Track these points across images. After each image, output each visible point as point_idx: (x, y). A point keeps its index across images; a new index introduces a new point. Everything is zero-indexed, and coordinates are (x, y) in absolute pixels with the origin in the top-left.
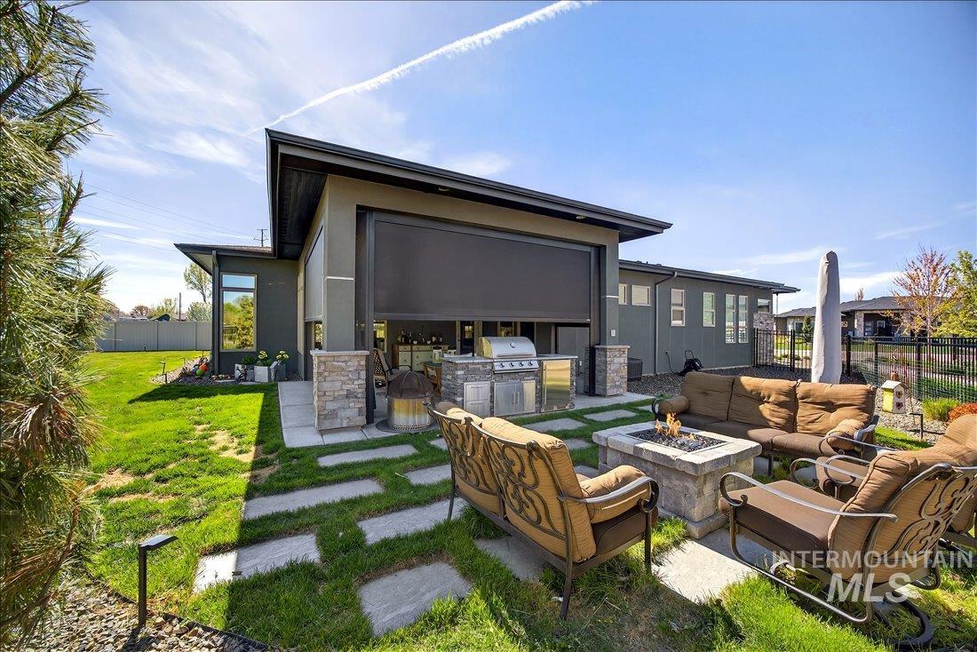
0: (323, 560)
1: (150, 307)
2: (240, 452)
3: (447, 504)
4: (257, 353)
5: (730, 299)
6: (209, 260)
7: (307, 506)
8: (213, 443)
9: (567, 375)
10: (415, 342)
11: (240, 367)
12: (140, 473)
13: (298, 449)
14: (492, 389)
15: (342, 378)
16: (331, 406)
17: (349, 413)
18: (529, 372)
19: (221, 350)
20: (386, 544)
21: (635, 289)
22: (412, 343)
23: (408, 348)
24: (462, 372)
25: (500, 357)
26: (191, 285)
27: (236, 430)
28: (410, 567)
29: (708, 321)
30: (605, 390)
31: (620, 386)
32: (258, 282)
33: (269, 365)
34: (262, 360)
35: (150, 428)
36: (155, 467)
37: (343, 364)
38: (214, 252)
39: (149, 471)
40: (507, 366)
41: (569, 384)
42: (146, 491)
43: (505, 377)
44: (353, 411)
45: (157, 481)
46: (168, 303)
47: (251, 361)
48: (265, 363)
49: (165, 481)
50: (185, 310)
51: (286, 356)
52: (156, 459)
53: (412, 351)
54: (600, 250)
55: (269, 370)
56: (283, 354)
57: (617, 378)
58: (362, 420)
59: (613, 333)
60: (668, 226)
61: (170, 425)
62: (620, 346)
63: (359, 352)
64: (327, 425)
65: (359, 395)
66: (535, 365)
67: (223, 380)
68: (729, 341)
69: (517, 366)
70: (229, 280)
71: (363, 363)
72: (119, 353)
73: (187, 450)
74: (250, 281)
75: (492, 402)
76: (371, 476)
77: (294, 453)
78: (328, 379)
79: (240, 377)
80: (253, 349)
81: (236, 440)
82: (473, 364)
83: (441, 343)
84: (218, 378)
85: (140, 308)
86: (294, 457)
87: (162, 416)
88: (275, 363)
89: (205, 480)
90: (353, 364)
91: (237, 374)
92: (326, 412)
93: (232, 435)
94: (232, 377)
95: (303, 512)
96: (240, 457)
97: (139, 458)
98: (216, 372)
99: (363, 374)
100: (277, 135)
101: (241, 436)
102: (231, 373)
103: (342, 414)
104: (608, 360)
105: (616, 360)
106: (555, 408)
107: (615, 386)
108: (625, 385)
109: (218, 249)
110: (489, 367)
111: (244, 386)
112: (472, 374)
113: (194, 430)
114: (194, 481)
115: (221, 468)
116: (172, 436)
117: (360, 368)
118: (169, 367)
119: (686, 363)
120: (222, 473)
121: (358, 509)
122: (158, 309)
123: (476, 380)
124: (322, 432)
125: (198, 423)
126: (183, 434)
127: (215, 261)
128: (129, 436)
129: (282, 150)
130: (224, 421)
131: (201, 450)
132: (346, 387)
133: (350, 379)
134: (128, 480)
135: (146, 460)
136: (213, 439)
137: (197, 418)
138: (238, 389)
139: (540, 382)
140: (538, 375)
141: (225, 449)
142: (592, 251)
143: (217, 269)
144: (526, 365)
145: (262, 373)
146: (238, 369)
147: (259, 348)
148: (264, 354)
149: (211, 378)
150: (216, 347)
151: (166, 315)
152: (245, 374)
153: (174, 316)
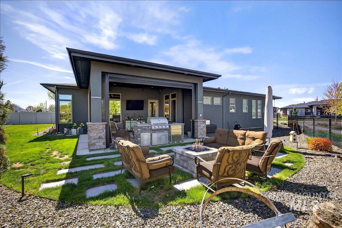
0: (78, 183)
1: (34, 106)
2: (61, 157)
3: (120, 171)
4: (73, 124)
5: (254, 102)
6: (54, 89)
7: (77, 171)
8: (52, 155)
9: (180, 131)
10: (132, 119)
11: (66, 129)
12: (25, 163)
13: (80, 156)
14: (151, 136)
15: (97, 132)
16: (93, 141)
17: (100, 144)
18: (166, 129)
19: (59, 123)
20: (98, 179)
21: (215, 99)
22: (131, 119)
23: (129, 121)
24: (140, 130)
25: (154, 124)
26: (51, 98)
27: (60, 150)
28: (104, 185)
29: (245, 111)
30: (197, 136)
31: (203, 135)
32: (73, 97)
34: (74, 127)
35: (30, 150)
36: (31, 162)
37: (97, 127)
38: (55, 86)
39: (29, 163)
40: (157, 127)
41: (181, 134)
42: (27, 168)
43: (156, 131)
44: (101, 143)
45: (31, 165)
46: (41, 104)
47: (70, 127)
48: (76, 128)
49: (34, 165)
50: (48, 107)
51: (83, 125)
52: (32, 159)
53: (130, 123)
54: (196, 85)
55: (77, 130)
57: (202, 132)
58: (105, 146)
59: (201, 115)
60: (220, 76)
61: (37, 149)
62: (204, 120)
63: (103, 123)
64: (92, 148)
65: (104, 138)
66: (168, 127)
67: (60, 134)
68: (254, 118)
69: (160, 127)
70: (61, 97)
71: (105, 127)
72: (21, 125)
73: (43, 156)
74: (70, 97)
75: (151, 140)
76: (102, 163)
77: (78, 157)
78: (92, 132)
79: (66, 133)
80: (71, 122)
81: (60, 154)
82: (144, 127)
83: (142, 120)
84: (58, 134)
85: (30, 107)
86: (78, 158)
87: (35, 146)
88: (79, 128)
89: (47, 165)
90: (101, 127)
91: (65, 132)
92: (91, 144)
93: (59, 152)
95: (76, 172)
96: (61, 159)
97: (26, 159)
98: (57, 131)
99: (105, 131)
100: (70, 50)
101: (62, 152)
102: (63, 132)
103: (97, 144)
104: (198, 125)
105: (201, 125)
106: (176, 142)
107: (201, 135)
108: (205, 134)
109: (57, 85)
110: (150, 128)
111: (67, 136)
112: (144, 130)
113: (46, 151)
114: (43, 165)
115: (53, 161)
116: (37, 152)
117: (104, 128)
118: (40, 130)
119: (235, 126)
120: (53, 163)
121: (94, 171)
122: (38, 107)
123: (145, 132)
124: (90, 150)
125: (48, 149)
126: (42, 152)
127: (56, 90)
128: (22, 153)
129: (72, 54)
130: (57, 148)
131: (47, 156)
132: (98, 135)
133: (100, 132)
134: (21, 165)
135: (28, 159)
136: (52, 153)
137: (47, 147)
138: (64, 137)
139: (170, 133)
140: (169, 130)
141: (56, 156)
142: (193, 85)
143: (57, 93)
144: (164, 127)
145: (74, 131)
146: (65, 130)
147: (73, 122)
148: (75, 125)
149: (55, 134)
150: (57, 122)
151: (41, 110)
152: (68, 132)
153: (44, 110)
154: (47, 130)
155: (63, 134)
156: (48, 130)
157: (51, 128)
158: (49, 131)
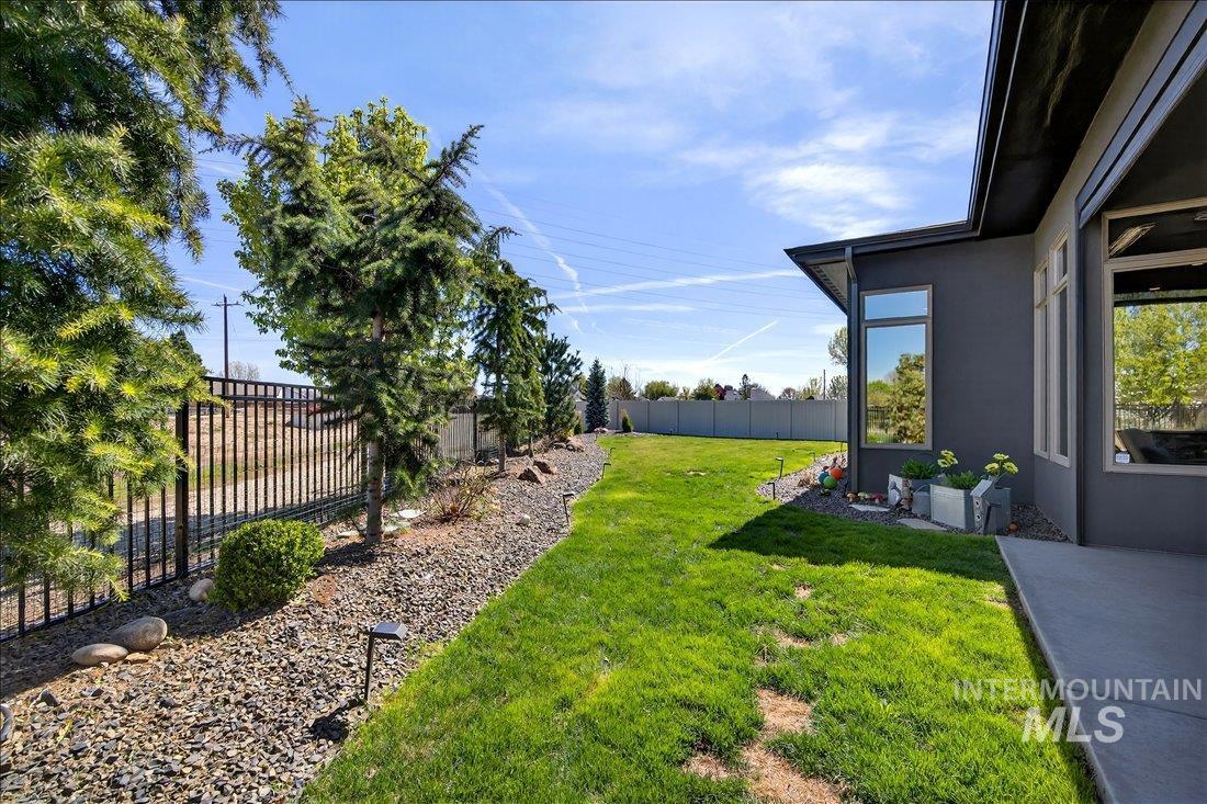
1: (797, 389)
4: (935, 454)
11: (899, 482)
19: (863, 445)
32: (935, 302)
33: (967, 487)
34: (948, 471)
38: (849, 250)
46: (814, 383)
47: (923, 474)
48: (957, 480)
50: (828, 388)
51: (1011, 468)
55: (969, 500)
56: (1001, 461)
67: (865, 505)
70: (877, 304)
74: (917, 301)
79: (898, 504)
80: (926, 445)
84: (857, 500)
85: (788, 391)
88: (983, 484)
91: (894, 496)
94: (884, 501)
98: (854, 486)
102: (881, 492)
109: (854, 243)
118: (789, 468)
122: (805, 390)
127: (851, 273)
143: (854, 286)
145: (949, 504)
146: (895, 487)
147: (938, 444)
148: (948, 458)
149: (845, 496)
150: (854, 439)
151: (811, 398)
152: (911, 500)
153: (818, 398)
154: (814, 472)
155: (881, 505)
156: (819, 471)
157: (829, 463)
158: (822, 478)
